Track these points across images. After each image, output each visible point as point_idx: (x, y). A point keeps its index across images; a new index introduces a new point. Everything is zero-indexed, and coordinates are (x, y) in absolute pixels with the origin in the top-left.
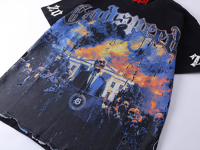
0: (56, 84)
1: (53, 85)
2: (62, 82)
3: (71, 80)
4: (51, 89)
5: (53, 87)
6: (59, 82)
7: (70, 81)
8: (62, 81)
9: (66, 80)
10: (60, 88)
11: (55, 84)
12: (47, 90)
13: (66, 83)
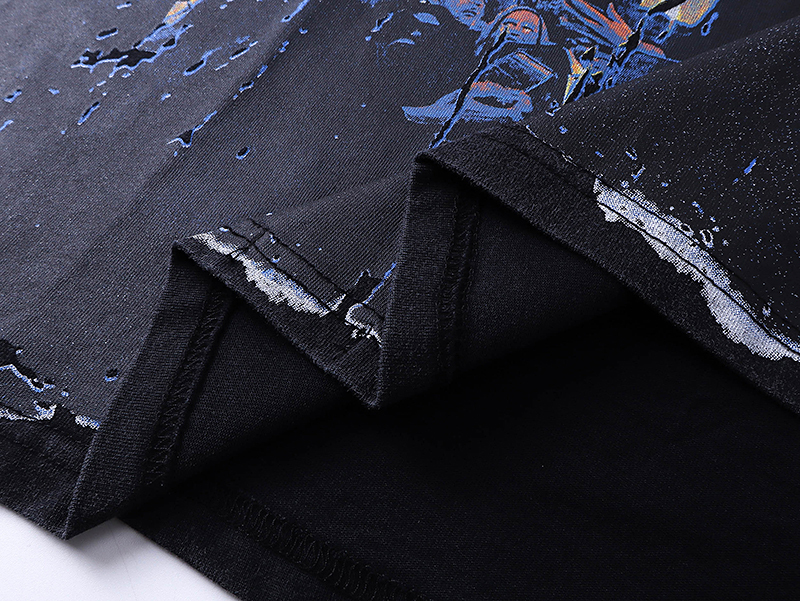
0: (534, 50)
1: (505, 66)
2: (592, 31)
3: (690, 22)
4: (491, 101)
5: (505, 82)
6: (561, 36)
7: (681, 28)
8: (586, 21)
9: (633, 14)
10: (591, 89)
11: (522, 57)
12: (442, 109)
13: (643, 47)
